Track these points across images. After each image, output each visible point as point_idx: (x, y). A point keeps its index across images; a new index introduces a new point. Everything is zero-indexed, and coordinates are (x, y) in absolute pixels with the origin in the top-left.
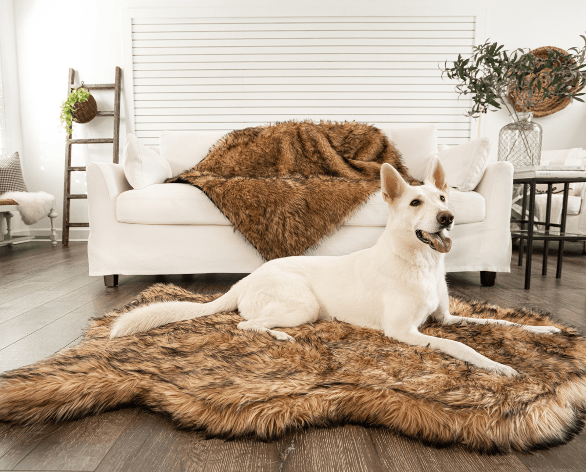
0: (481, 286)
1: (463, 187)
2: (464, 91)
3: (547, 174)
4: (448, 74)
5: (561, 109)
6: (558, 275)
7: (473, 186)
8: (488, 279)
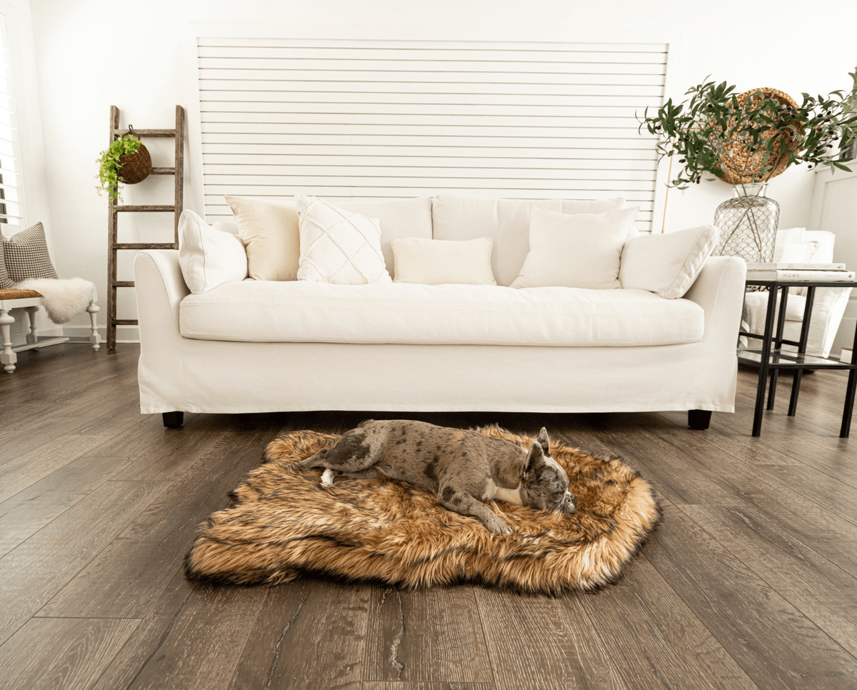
0: (689, 429)
1: (669, 292)
2: (668, 152)
3: (794, 276)
4: (649, 127)
5: (778, 174)
6: (792, 411)
7: (683, 292)
8: (699, 420)
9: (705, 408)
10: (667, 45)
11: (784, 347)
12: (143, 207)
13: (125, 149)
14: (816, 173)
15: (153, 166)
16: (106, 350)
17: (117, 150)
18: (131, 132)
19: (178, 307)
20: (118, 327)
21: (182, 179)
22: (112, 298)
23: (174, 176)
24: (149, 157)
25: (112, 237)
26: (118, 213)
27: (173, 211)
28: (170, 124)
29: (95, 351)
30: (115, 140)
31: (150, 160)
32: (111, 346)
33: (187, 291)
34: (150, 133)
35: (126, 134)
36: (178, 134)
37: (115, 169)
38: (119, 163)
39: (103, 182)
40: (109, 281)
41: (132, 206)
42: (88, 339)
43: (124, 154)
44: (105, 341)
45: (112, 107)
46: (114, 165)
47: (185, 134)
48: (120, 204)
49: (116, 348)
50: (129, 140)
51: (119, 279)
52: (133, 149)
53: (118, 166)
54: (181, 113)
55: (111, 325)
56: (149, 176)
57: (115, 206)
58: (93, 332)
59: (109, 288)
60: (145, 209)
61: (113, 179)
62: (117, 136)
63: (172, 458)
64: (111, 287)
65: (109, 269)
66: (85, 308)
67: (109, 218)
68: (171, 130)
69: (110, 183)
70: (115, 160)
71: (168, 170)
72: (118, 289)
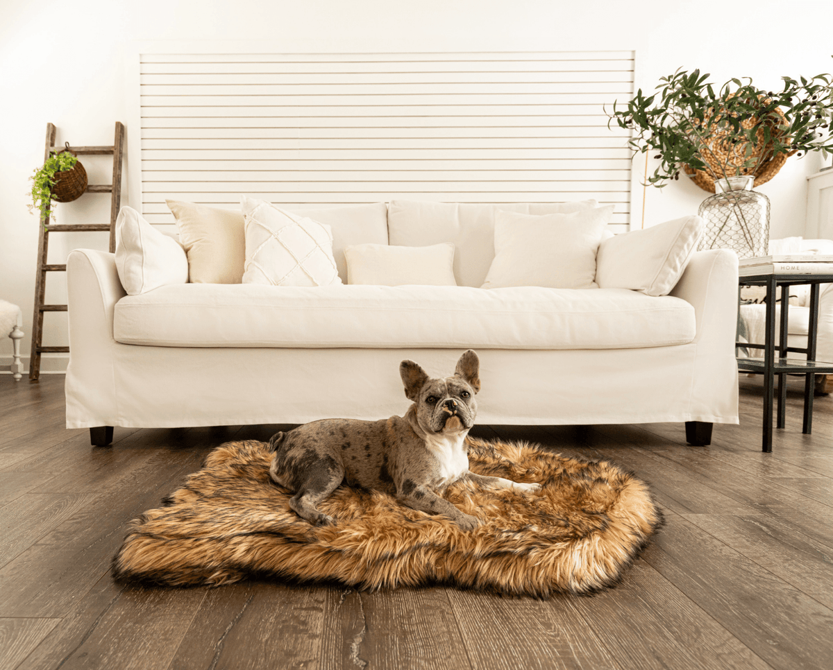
0: (688, 445)
1: (653, 289)
2: (642, 147)
3: (793, 268)
4: (619, 121)
5: (765, 181)
6: (806, 429)
7: (669, 288)
8: (699, 434)
9: (704, 420)
10: (634, 52)
11: (790, 355)
12: (77, 226)
13: (60, 166)
14: (808, 180)
15: (88, 184)
16: (28, 380)
17: (52, 167)
18: (67, 149)
19: (113, 310)
20: (43, 356)
21: (119, 197)
22: (38, 322)
23: (110, 194)
24: (85, 174)
25: (41, 258)
26: (50, 233)
27: (108, 230)
28: (109, 141)
29: (16, 382)
30: (50, 156)
31: (86, 178)
32: (34, 375)
33: (123, 293)
34: (87, 150)
35: (62, 152)
36: (116, 151)
37: (49, 186)
38: (54, 180)
39: (35, 200)
40: (36, 305)
41: (65, 226)
42: (9, 368)
43: (59, 171)
44: (28, 372)
45: (49, 125)
46: (48, 182)
47: (124, 151)
48: (52, 223)
49: (40, 378)
50: (65, 157)
51: (47, 302)
52: (69, 166)
53: (51, 182)
54: (121, 130)
55: (35, 353)
56: (85, 194)
57: (47, 226)
58: (15, 360)
59: (35, 312)
60: (79, 228)
61: (46, 196)
62: (53, 153)
63: (99, 473)
64: (38, 311)
65: (37, 292)
66: (9, 333)
67: (40, 238)
68: (109, 147)
69: (43, 201)
70: (49, 177)
71: (104, 188)
72: (45, 313)
